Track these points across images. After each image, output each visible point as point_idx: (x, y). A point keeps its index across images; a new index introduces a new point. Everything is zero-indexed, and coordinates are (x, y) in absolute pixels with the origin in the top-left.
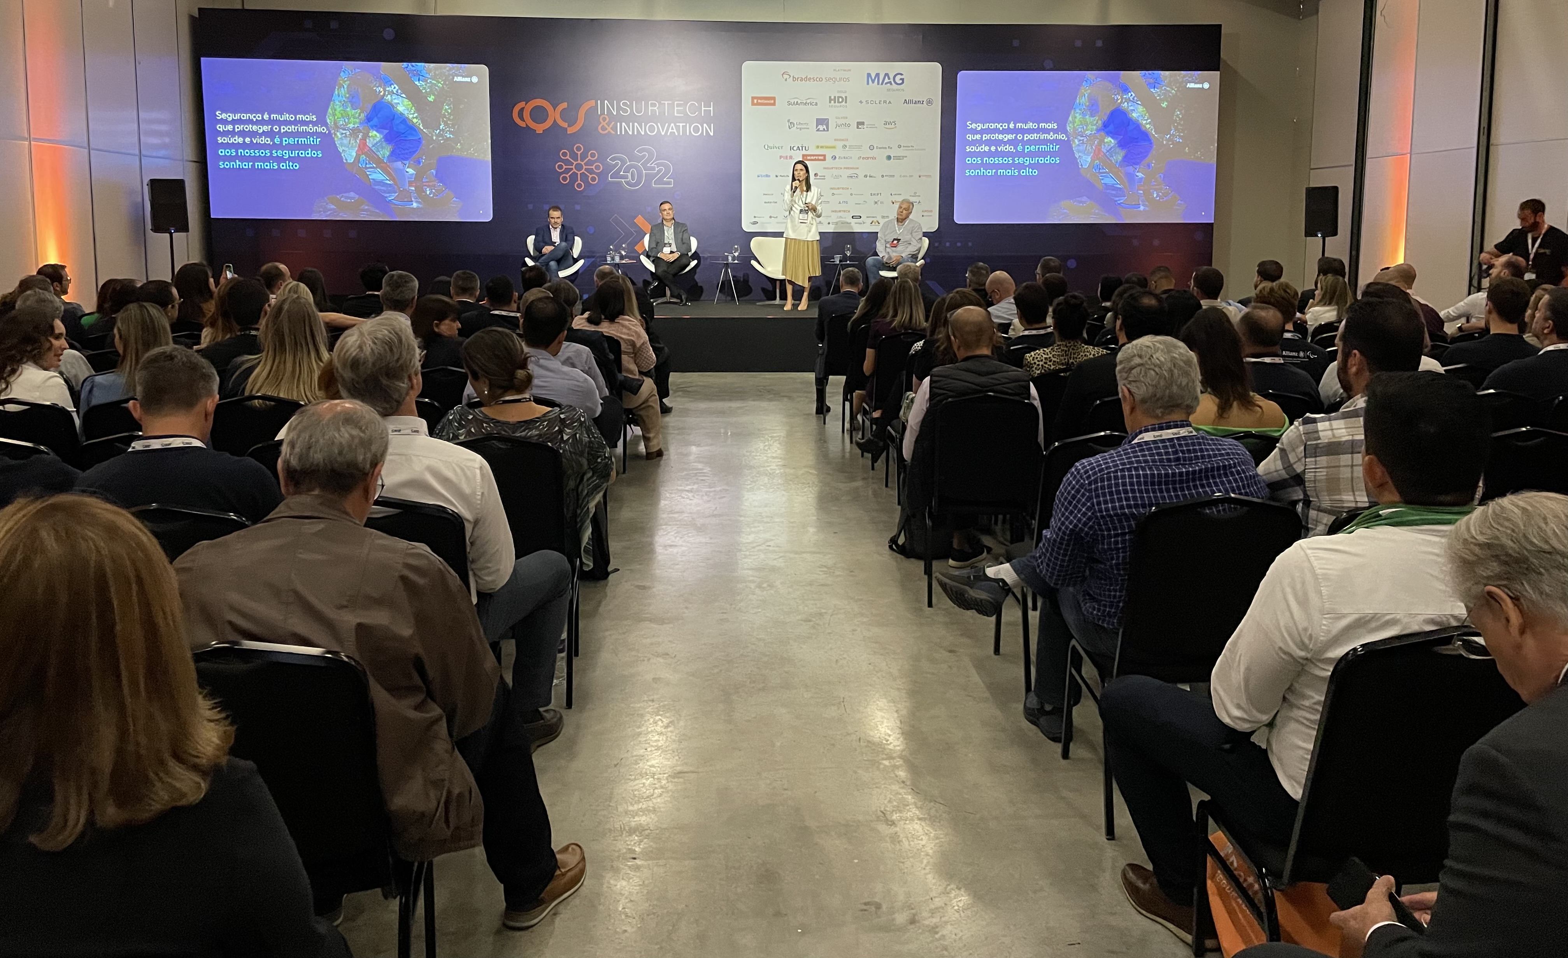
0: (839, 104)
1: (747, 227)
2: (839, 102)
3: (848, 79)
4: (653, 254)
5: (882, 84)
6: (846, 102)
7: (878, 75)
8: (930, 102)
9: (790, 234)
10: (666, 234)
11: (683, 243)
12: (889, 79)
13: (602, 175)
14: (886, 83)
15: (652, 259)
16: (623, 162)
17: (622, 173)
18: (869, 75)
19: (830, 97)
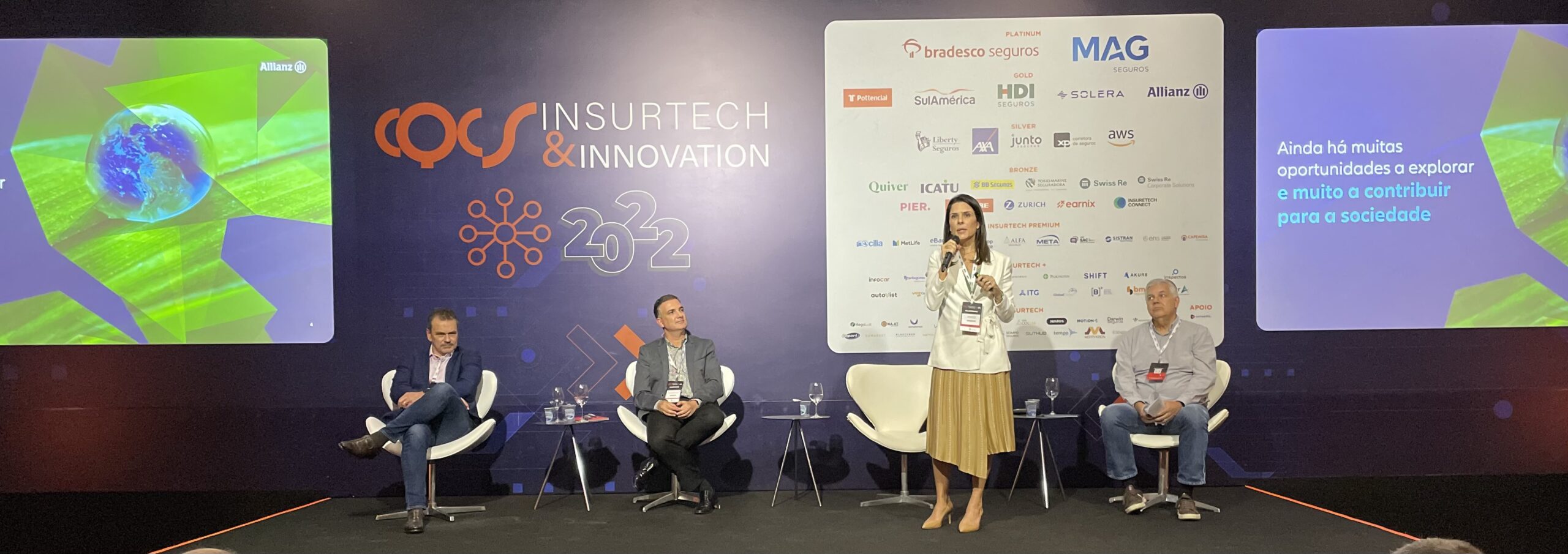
0: (1019, 100)
1: (837, 343)
2: (1017, 96)
3: (1035, 51)
4: (643, 405)
5: (1104, 58)
6: (1032, 96)
7: (1095, 41)
8: (1201, 91)
9: (943, 359)
10: (671, 363)
11: (706, 381)
12: (1118, 47)
13: (551, 249)
14: (1112, 57)
15: (642, 414)
16: (593, 223)
17: (589, 243)
18: (1077, 41)
19: (1000, 86)
